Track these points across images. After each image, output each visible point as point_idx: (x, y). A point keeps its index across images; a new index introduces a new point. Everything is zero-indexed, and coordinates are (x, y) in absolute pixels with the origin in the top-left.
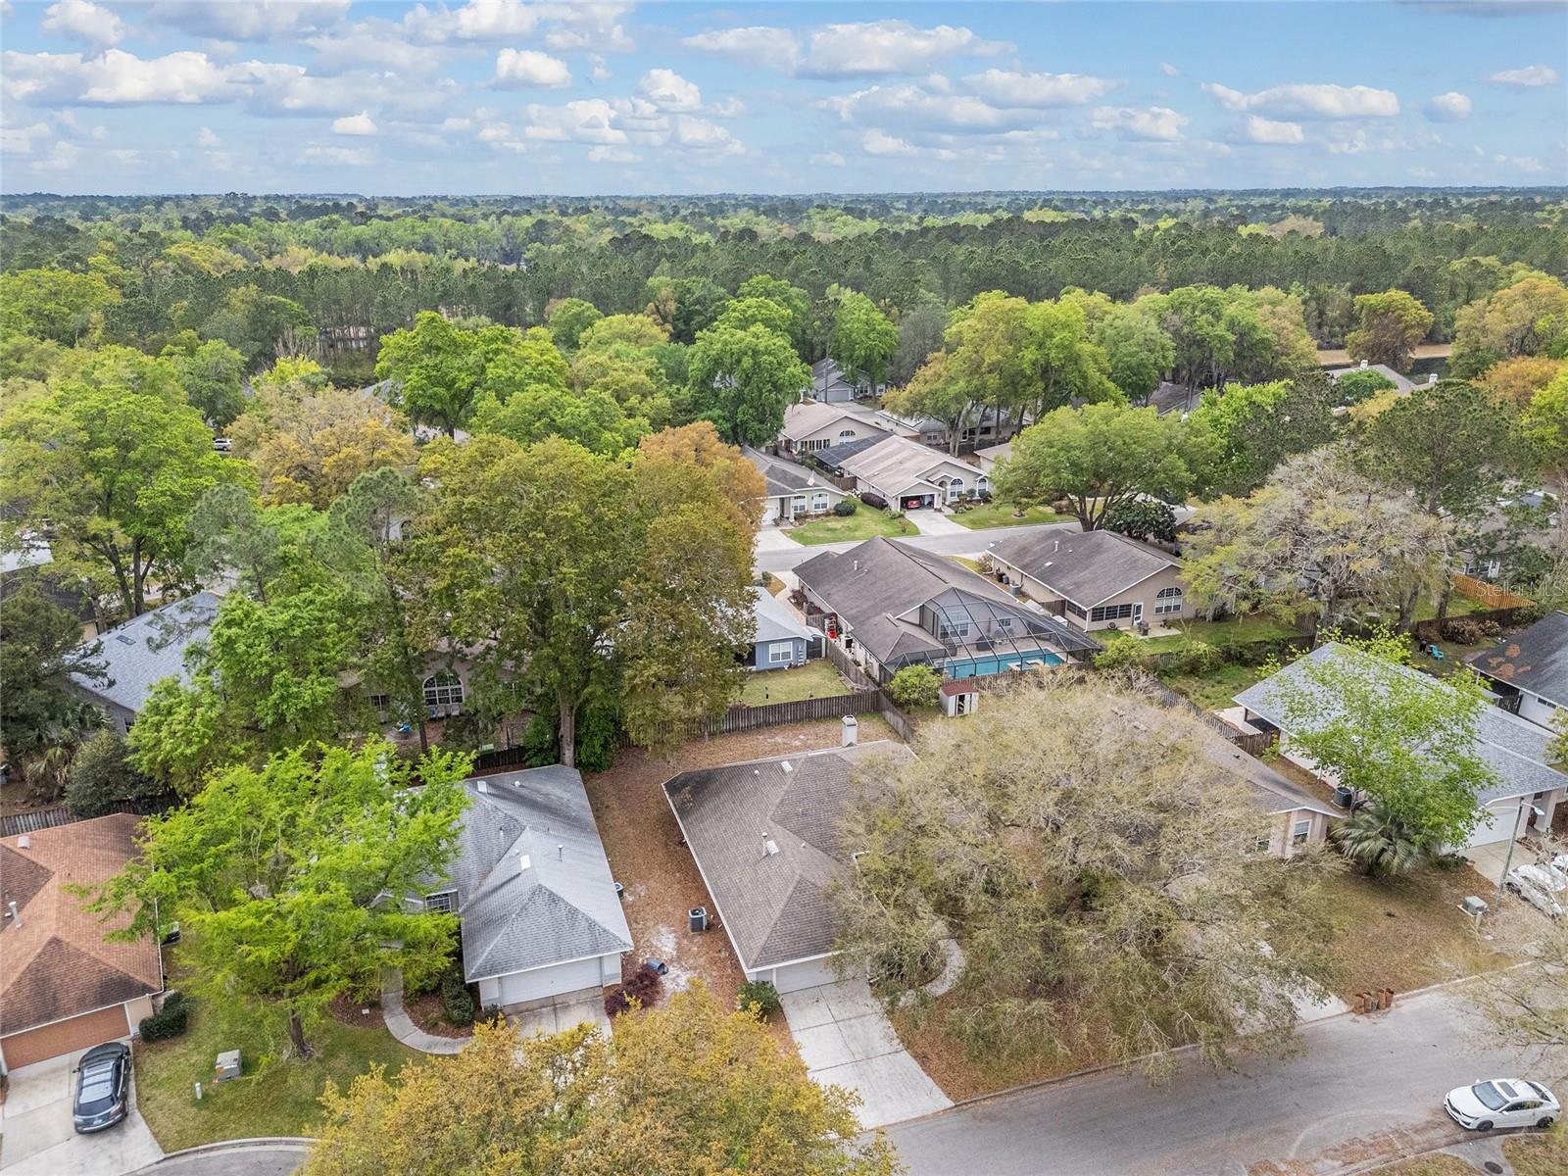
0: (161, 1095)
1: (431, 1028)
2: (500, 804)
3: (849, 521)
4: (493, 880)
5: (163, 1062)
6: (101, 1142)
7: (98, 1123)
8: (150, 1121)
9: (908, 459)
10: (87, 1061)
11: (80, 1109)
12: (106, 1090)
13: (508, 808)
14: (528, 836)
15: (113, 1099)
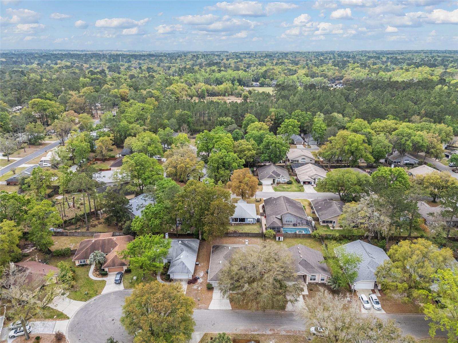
0: (126, 281)
1: (162, 280)
2: (182, 246)
3: (289, 186)
4: (177, 258)
5: (127, 276)
6: (117, 285)
7: (117, 283)
8: (124, 284)
9: (309, 171)
10: (118, 274)
11: (116, 280)
12: (119, 278)
13: (183, 247)
14: (184, 252)
15: (119, 280)
